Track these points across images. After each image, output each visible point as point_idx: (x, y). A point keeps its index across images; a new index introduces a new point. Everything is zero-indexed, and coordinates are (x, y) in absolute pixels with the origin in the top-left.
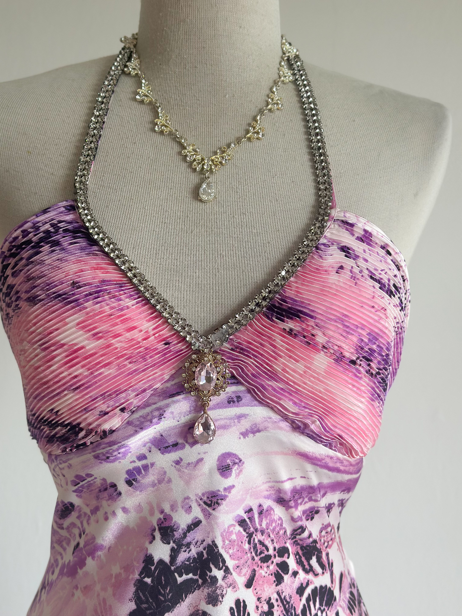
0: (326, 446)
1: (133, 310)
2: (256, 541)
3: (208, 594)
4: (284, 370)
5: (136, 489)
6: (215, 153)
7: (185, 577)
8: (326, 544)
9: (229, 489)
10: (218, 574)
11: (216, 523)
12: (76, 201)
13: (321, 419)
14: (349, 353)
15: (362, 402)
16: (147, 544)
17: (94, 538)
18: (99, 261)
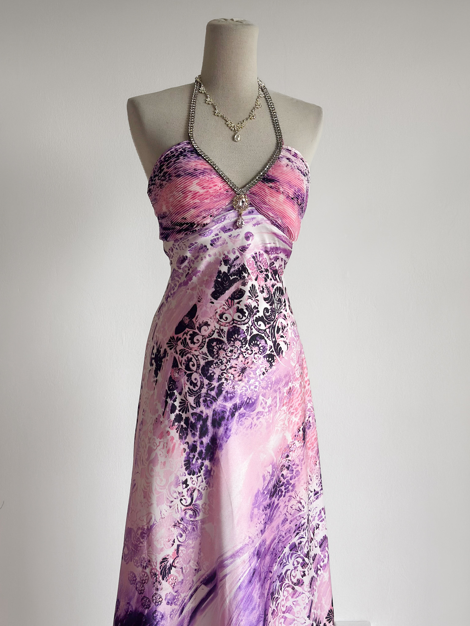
1: (216, 179)
2: (258, 265)
3: (242, 282)
4: (269, 201)
7: (233, 277)
8: (280, 273)
11: (245, 257)
14: (291, 195)
15: (295, 214)
16: (219, 267)
18: (203, 161)
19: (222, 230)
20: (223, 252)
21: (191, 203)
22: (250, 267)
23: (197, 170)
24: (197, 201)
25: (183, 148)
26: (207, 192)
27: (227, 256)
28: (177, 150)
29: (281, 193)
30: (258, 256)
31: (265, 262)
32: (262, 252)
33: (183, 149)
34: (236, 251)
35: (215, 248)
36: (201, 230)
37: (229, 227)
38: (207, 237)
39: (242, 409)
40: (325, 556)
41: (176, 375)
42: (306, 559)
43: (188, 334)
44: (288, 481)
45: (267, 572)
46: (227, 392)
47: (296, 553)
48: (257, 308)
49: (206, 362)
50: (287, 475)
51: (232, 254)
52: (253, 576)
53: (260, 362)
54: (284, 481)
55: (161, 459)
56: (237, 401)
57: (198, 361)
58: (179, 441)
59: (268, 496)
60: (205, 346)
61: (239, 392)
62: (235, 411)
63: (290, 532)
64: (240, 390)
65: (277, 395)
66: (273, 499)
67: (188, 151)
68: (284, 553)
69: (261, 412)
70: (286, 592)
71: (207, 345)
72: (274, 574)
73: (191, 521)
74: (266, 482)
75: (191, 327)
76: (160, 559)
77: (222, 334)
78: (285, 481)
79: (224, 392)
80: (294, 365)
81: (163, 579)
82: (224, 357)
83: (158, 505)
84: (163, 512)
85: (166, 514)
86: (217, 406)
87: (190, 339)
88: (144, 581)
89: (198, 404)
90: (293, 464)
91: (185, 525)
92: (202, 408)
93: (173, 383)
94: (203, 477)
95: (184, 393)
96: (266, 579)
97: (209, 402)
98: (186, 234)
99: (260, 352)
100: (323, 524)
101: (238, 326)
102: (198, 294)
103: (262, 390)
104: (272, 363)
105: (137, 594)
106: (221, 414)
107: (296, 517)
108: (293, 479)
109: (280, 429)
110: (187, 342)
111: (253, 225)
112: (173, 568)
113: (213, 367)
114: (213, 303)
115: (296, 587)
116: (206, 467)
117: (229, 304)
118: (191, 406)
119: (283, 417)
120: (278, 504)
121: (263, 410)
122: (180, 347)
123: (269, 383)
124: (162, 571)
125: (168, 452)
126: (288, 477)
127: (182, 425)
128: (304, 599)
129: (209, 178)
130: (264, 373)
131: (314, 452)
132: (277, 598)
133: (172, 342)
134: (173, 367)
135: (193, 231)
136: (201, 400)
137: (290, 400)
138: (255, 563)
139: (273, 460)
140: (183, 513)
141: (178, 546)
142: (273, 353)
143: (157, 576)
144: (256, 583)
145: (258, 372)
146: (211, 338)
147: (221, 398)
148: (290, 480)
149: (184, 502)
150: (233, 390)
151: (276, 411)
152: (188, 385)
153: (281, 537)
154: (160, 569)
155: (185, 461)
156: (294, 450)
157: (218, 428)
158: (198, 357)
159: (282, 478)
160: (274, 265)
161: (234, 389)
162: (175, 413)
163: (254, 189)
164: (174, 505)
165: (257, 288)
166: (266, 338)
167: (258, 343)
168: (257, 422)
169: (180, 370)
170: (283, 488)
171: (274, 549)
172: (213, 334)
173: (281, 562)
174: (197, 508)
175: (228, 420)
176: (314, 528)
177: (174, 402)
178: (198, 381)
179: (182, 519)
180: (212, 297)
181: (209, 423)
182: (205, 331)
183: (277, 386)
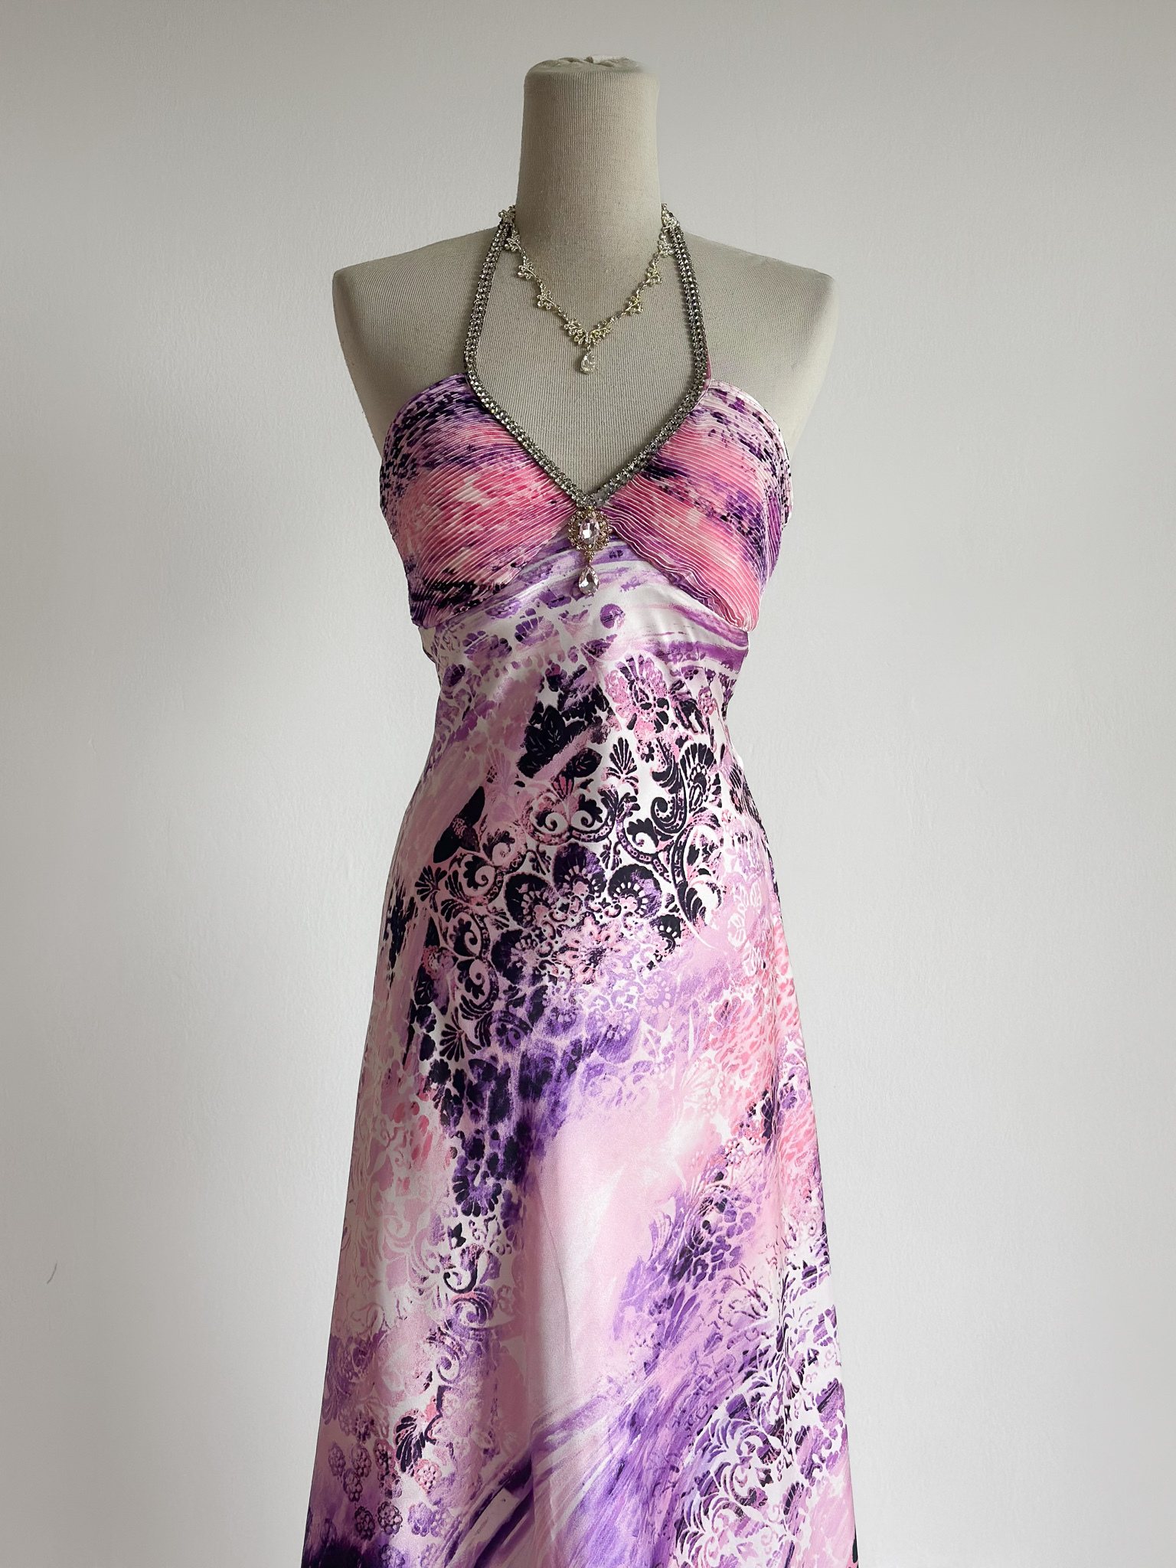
0: (701, 602)
1: (523, 471)
2: (637, 689)
3: (594, 733)
4: (661, 525)
5: (525, 643)
6: (596, 327)
7: (572, 720)
8: (706, 709)
9: (611, 638)
10: (603, 715)
11: (600, 669)
12: (467, 373)
13: (696, 572)
14: (721, 510)
15: (734, 558)
16: (537, 694)
17: (485, 696)
18: (490, 427)
19: (544, 602)
20: (547, 657)
21: (461, 534)
22: (614, 695)
23: (475, 450)
24: (475, 527)
25: (448, 393)
26: (501, 503)
27: (556, 667)
28: (432, 400)
29: (692, 506)
30: (637, 665)
31: (657, 681)
32: (648, 655)
33: (445, 396)
34: (580, 654)
35: (527, 647)
36: (490, 600)
37: (561, 593)
38: (505, 620)
39: (595, 1054)
40: (834, 1434)
41: (435, 965)
42: (775, 1442)
43: (463, 864)
44: (720, 1240)
45: (664, 1469)
46: (555, 1010)
47: (744, 1424)
48: (634, 799)
49: (503, 934)
50: (720, 1225)
51: (568, 660)
52: (617, 1478)
53: (641, 935)
54: (710, 1240)
55: (399, 1172)
56: (583, 1034)
57: (484, 931)
58: (440, 1129)
59: (667, 1278)
60: (502, 894)
61: (586, 1011)
62: (578, 1059)
63: (729, 1369)
64: (590, 1007)
65: (688, 1021)
66: (681, 1284)
67: (457, 401)
68: (712, 1421)
69: (644, 1063)
70: (721, 1519)
71: (506, 892)
72: (683, 1474)
73: (472, 1329)
74: (661, 1242)
75: (469, 844)
76: (395, 1421)
77: (541, 863)
78: (713, 1239)
79: (547, 1012)
80: (737, 944)
81: (404, 1470)
82: (546, 923)
83: (390, 1287)
84: (405, 1303)
85: (410, 1308)
86: (531, 1046)
87: (465, 875)
88: (360, 1470)
89: (484, 1037)
90: (735, 1196)
91: (458, 1338)
92: (495, 1048)
93: (426, 985)
94: (501, 1222)
95: (451, 1009)
96: (659, 1487)
97: (511, 1035)
98: (458, 610)
99: (640, 911)
100: (829, 1352)
101: (581, 843)
102: (489, 763)
103: (648, 1008)
104: (673, 939)
105: (346, 1500)
106: (542, 1066)
107: (746, 1332)
108: (735, 1236)
109: (696, 1107)
110: (460, 883)
111: (622, 587)
112: (427, 1444)
113: (519, 948)
114: (521, 784)
115: (746, 1510)
116: (508, 1196)
117: (560, 789)
118: (468, 1042)
119: (706, 1076)
120: (693, 1298)
121: (651, 1059)
122: (444, 894)
123: (667, 989)
124: (400, 1448)
125: (415, 1154)
126: (721, 1229)
127: (448, 1091)
128: (766, 1541)
129: (505, 468)
130: (651, 965)
131: (805, 1166)
132: (696, 1534)
133: (427, 881)
134: (427, 944)
135: (472, 602)
136: (493, 1028)
137: (726, 1033)
138: (622, 1444)
139: (679, 1187)
140: (452, 1309)
141: (441, 1390)
142: (676, 915)
143: (389, 1462)
144: (627, 1495)
145: (636, 962)
146: (515, 873)
147: (541, 1025)
148: (726, 1238)
149: (453, 1280)
150: (570, 1005)
151: (687, 1063)
152: (461, 990)
153: (703, 1381)
154: (397, 1443)
155: (454, 1180)
156: (737, 1161)
157: (534, 1101)
158: (486, 920)
159: (704, 1233)
160: (684, 689)
161: (574, 1002)
162: (431, 1060)
163: (625, 495)
164: (429, 1288)
165: (632, 748)
166: (656, 875)
167: (636, 887)
168: (635, 1089)
169: (444, 951)
170: (707, 1257)
171: (684, 1411)
172: (520, 864)
173: (705, 1445)
174: (487, 1298)
175: (558, 1079)
176: (803, 1360)
177: (428, 1032)
178: (484, 982)
179: (449, 1324)
180: (520, 769)
181: (512, 1086)
182: (503, 856)
183: (690, 997)
